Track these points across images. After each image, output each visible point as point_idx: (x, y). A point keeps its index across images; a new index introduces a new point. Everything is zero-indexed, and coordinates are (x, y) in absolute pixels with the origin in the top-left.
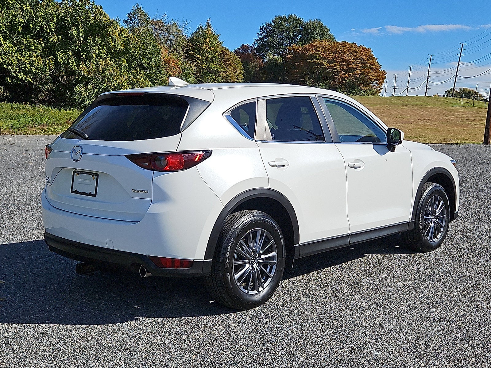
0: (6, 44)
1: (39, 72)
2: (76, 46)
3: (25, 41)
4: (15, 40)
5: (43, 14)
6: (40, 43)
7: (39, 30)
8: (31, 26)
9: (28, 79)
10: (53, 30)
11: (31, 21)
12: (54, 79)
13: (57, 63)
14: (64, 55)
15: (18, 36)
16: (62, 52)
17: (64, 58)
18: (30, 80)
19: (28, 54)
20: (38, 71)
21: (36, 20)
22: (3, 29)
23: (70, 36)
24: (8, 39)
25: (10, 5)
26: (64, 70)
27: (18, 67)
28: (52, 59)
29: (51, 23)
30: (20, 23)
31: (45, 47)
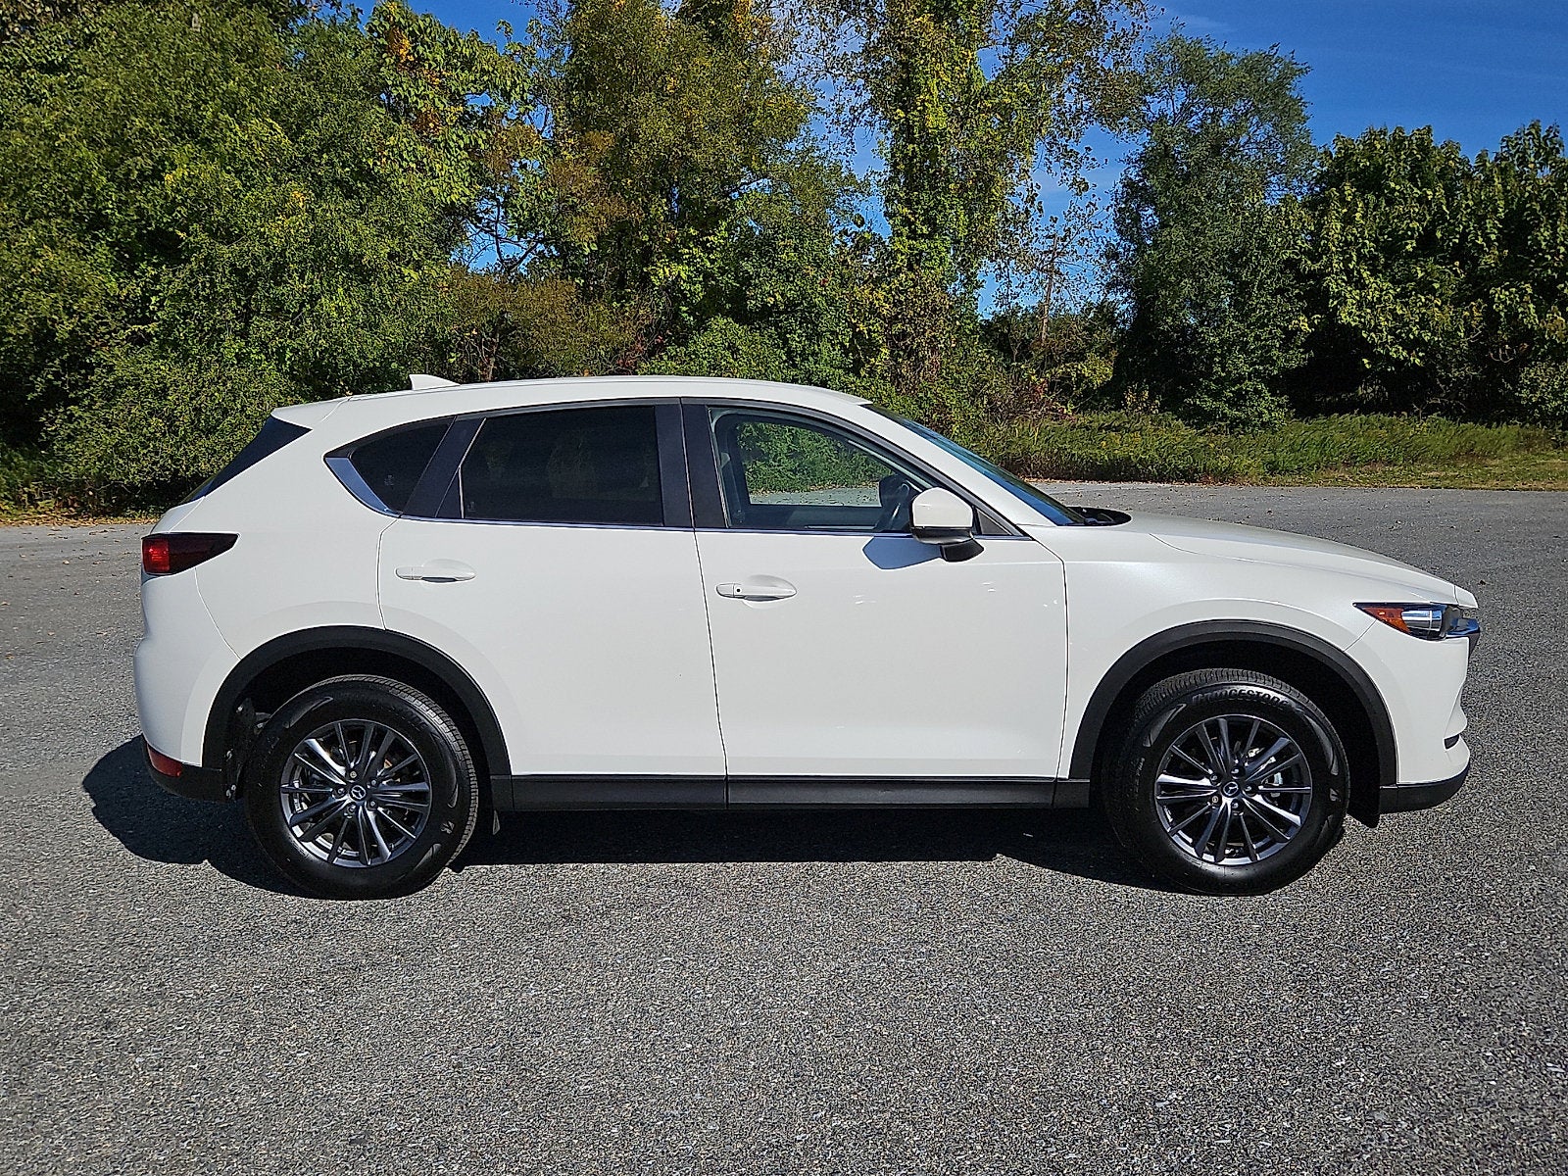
0: (1376, 283)
1: (1439, 341)
2: (1545, 268)
3: (1419, 272)
4: (1399, 271)
5: (1471, 203)
6: (1455, 272)
7: (1457, 241)
8: (1439, 235)
9: (1412, 359)
10: (1493, 237)
11: (1439, 224)
12: (1479, 353)
13: (1491, 317)
14: (1511, 293)
15: (1405, 263)
16: (1507, 288)
17: (1508, 302)
18: (1417, 361)
19: (1423, 300)
20: (1436, 339)
21: (1452, 221)
22: (1370, 252)
23: (1531, 246)
24: (1380, 272)
25: (1397, 194)
26: (1507, 329)
27: (1393, 334)
28: (1479, 307)
29: (1487, 221)
30: (1409, 233)
31: (1467, 280)
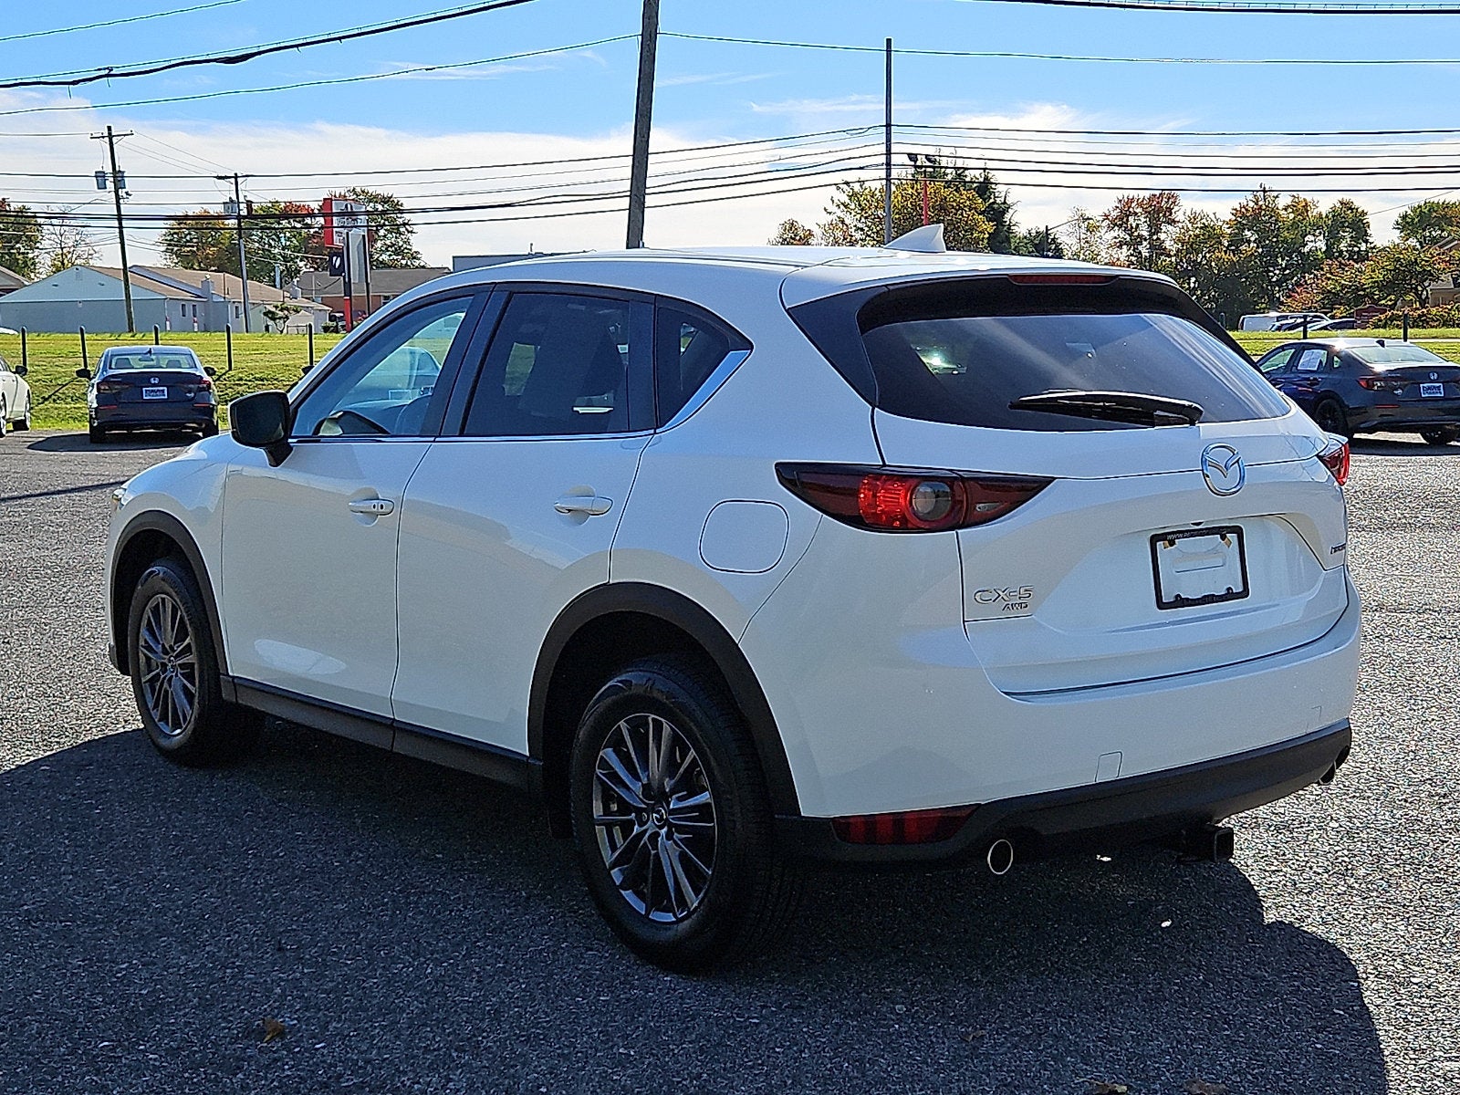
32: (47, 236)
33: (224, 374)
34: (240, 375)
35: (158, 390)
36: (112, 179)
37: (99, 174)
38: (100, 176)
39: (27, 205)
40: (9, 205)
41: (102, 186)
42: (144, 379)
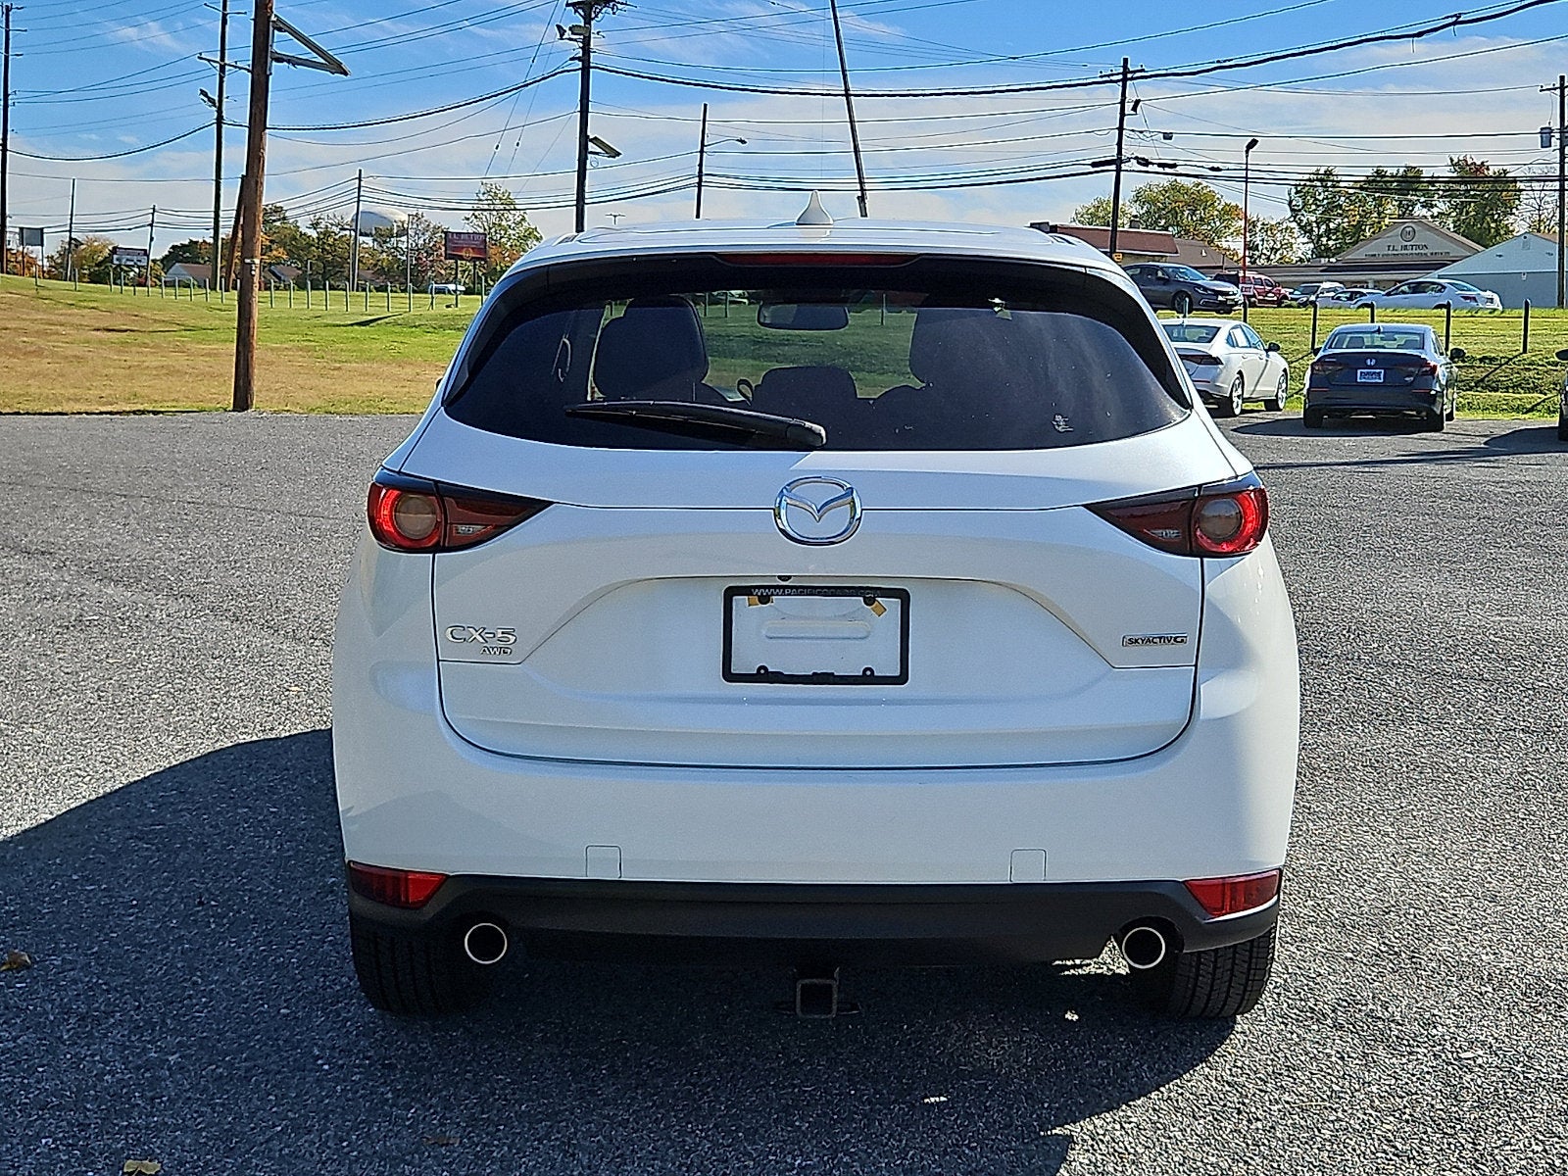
32: (1525, 201)
33: (1516, 357)
34: (1533, 358)
35: (1374, 373)
36: (1558, 136)
37: (1544, 131)
38: (1546, 133)
39: (1508, 168)
40: (1488, 169)
41: (1546, 144)
42: (1359, 360)
